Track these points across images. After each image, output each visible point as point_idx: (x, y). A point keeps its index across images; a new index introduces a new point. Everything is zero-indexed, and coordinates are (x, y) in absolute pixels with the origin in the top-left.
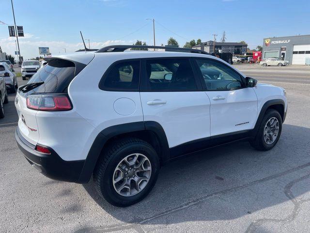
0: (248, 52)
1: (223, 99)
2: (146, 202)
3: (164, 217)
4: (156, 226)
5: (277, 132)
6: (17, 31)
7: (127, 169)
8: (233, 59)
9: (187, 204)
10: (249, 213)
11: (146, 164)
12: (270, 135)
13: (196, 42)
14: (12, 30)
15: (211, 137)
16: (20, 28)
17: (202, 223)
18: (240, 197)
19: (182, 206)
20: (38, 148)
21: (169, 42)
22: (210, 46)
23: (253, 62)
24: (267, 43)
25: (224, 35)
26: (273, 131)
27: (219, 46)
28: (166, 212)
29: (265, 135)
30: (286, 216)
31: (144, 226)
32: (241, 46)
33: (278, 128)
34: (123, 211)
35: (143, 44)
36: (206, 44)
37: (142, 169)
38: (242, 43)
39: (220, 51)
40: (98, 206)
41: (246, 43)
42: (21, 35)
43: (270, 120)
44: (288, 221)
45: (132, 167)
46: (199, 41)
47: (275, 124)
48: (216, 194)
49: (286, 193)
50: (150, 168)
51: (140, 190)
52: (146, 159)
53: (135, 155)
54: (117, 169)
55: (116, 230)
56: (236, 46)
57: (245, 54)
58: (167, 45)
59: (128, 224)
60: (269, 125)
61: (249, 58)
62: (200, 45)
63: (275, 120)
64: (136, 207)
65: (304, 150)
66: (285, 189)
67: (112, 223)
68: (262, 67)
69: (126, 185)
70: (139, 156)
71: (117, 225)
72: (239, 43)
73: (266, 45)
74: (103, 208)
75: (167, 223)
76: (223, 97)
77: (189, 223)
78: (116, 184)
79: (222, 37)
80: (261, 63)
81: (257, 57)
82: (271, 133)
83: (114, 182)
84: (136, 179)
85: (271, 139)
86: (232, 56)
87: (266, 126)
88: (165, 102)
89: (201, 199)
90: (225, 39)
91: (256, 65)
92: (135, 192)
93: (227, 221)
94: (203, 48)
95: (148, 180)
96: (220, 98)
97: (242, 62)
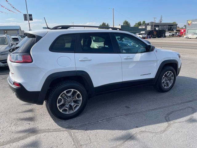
0: (178, 29)
1: (131, 59)
2: (78, 118)
3: (85, 126)
4: (79, 131)
5: (172, 81)
6: (28, 17)
7: (66, 98)
8: (166, 34)
9: (102, 120)
10: (137, 127)
11: (78, 96)
12: (167, 82)
13: (142, 23)
14: (25, 17)
15: (122, 82)
16: (30, 15)
17: (106, 131)
18: (135, 118)
19: (98, 121)
20: (14, 83)
21: (124, 23)
22: (151, 25)
23: (180, 36)
24: (189, 23)
25: (161, 18)
26: (170, 80)
27: (157, 25)
28: (88, 124)
29: (163, 82)
30: (160, 130)
31: (73, 130)
32: (173, 25)
33: (173, 78)
34: (64, 122)
35: (106, 24)
36: (148, 24)
37: (76, 98)
38: (174, 23)
39: (157, 29)
40: (51, 119)
41: (177, 23)
42: (31, 19)
43: (166, 73)
44: (159, 133)
45: (70, 97)
46: (144, 22)
47: (171, 75)
48: (121, 115)
49: (165, 117)
50: (81, 98)
51: (75, 111)
52: (78, 93)
53: (71, 90)
54: (60, 97)
55: (57, 131)
56: (169, 25)
57: (175, 31)
58: (123, 25)
59: (64, 129)
60: (166, 76)
61: (177, 33)
62: (144, 25)
63: (171, 73)
64: (72, 120)
65: (190, 93)
66: (166, 115)
67: (56, 128)
68: (186, 39)
69: (66, 107)
70: (74, 91)
71: (58, 129)
72: (172, 23)
73: (189, 24)
74: (53, 120)
75: (86, 130)
76: (131, 57)
77: (98, 131)
78: (59, 106)
79: (160, 19)
80: (185, 37)
81: (183, 32)
82: (168, 82)
83: (58, 105)
84: (72, 104)
85: (168, 85)
86: (165, 32)
87: (164, 76)
88: (91, 59)
89: (111, 118)
90: (162, 21)
91: (181, 38)
92: (72, 112)
93: (121, 131)
94: (146, 27)
95: (80, 105)
96: (128, 58)
97: (173, 35)
